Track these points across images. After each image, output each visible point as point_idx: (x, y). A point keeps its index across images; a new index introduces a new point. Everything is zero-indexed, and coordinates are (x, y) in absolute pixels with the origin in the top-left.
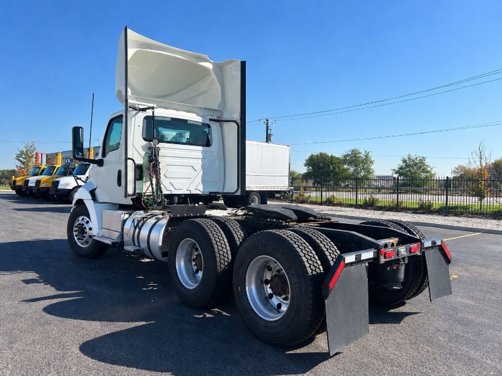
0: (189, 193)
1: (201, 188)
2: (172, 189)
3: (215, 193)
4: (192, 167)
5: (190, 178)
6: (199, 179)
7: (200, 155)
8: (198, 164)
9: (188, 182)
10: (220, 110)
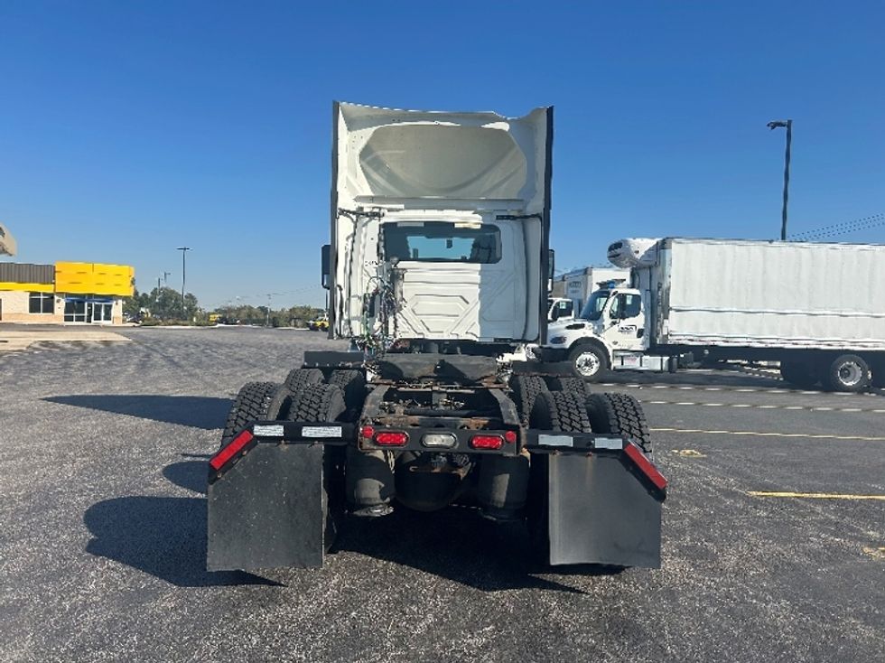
0: (455, 338)
1: (477, 330)
2: (426, 332)
3: (505, 340)
4: (462, 297)
5: (457, 316)
6: (475, 316)
7: (477, 278)
8: (473, 293)
9: (453, 321)
10: (520, 198)
